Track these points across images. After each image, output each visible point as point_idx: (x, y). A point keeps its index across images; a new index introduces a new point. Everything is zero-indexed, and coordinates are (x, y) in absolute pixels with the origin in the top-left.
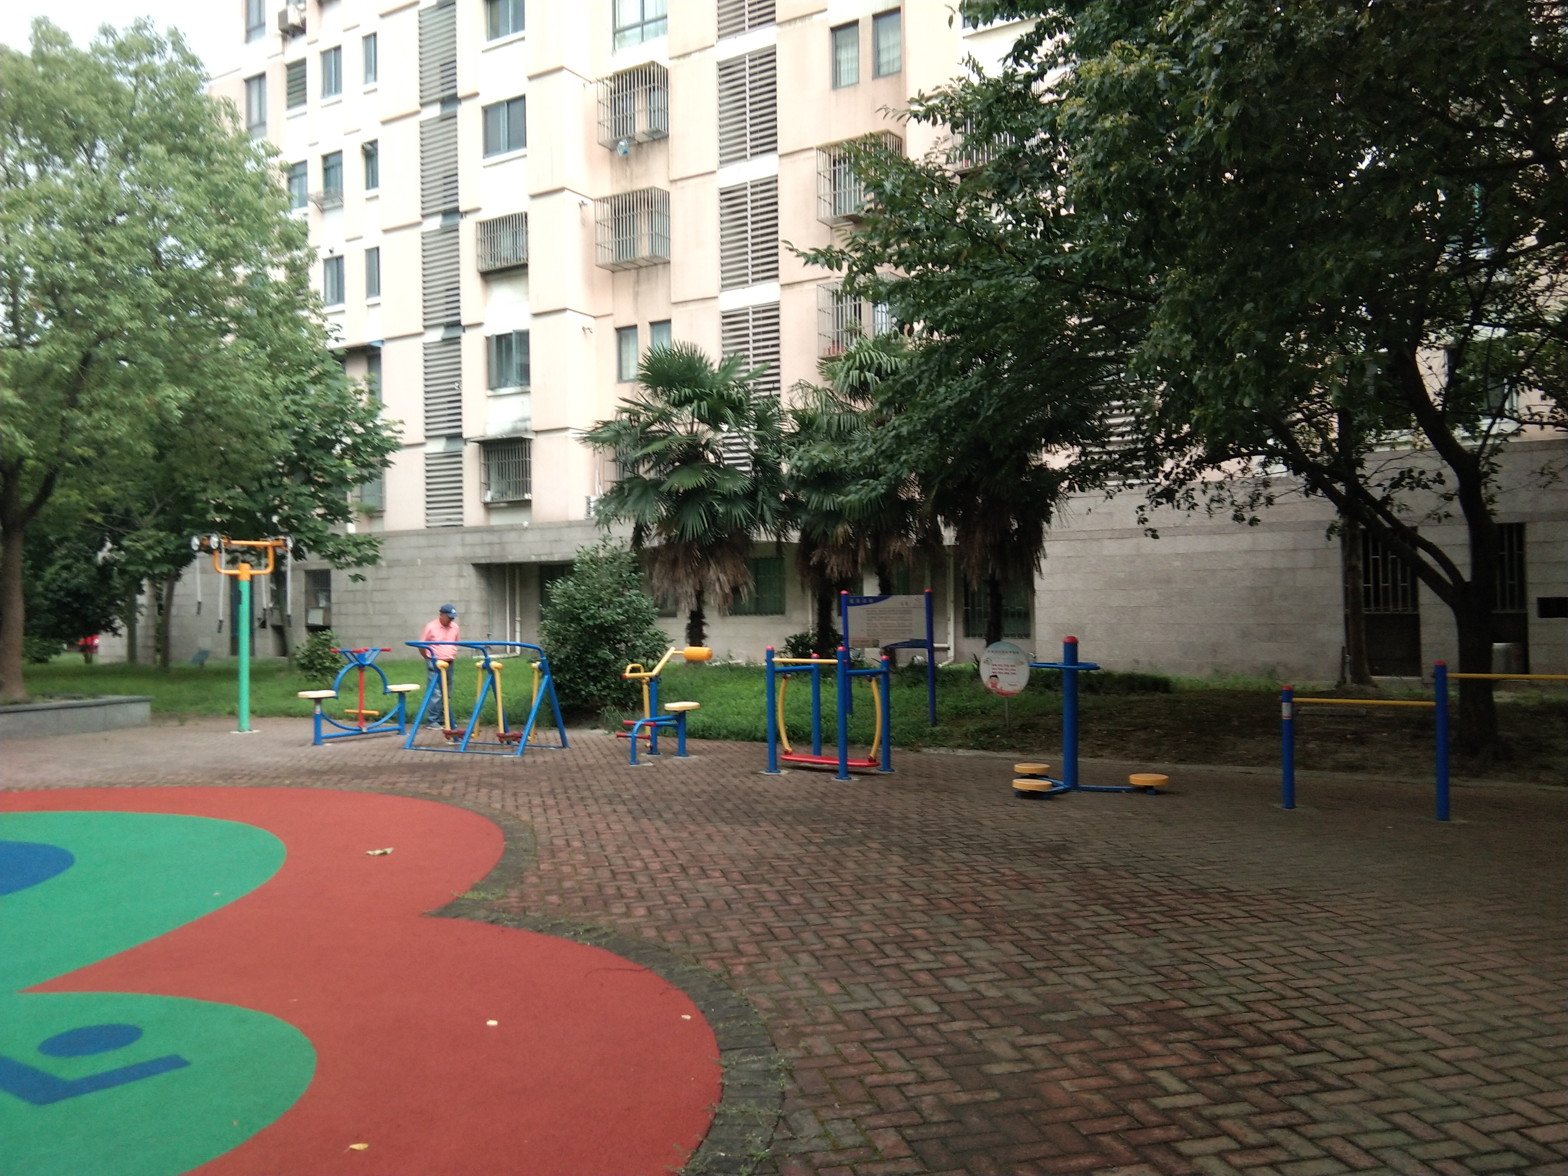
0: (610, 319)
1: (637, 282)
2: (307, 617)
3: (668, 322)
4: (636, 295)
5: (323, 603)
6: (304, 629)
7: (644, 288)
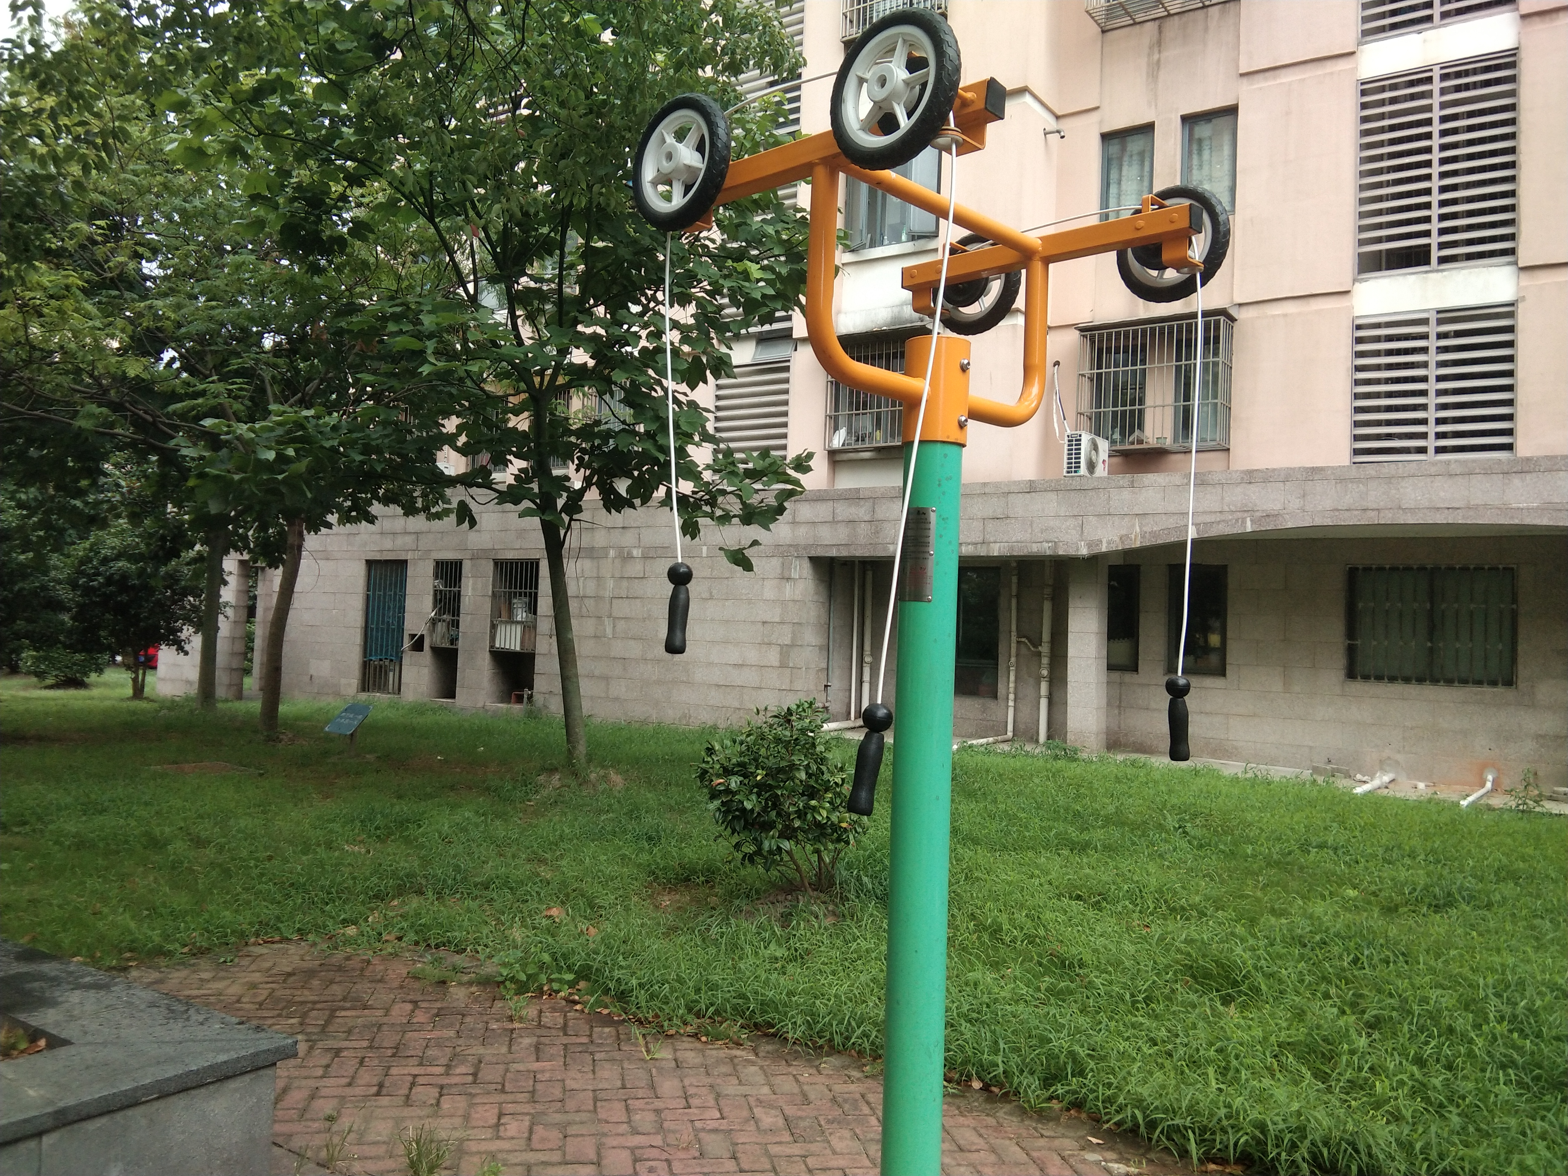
0: (1094, 117)
1: (1159, 43)
2: (493, 638)
3: (1232, 111)
4: (1155, 69)
5: (521, 615)
6: (487, 655)
7: (1171, 53)
